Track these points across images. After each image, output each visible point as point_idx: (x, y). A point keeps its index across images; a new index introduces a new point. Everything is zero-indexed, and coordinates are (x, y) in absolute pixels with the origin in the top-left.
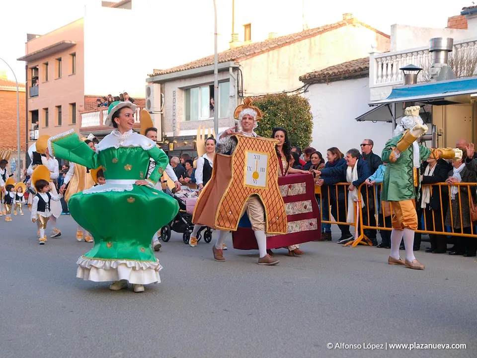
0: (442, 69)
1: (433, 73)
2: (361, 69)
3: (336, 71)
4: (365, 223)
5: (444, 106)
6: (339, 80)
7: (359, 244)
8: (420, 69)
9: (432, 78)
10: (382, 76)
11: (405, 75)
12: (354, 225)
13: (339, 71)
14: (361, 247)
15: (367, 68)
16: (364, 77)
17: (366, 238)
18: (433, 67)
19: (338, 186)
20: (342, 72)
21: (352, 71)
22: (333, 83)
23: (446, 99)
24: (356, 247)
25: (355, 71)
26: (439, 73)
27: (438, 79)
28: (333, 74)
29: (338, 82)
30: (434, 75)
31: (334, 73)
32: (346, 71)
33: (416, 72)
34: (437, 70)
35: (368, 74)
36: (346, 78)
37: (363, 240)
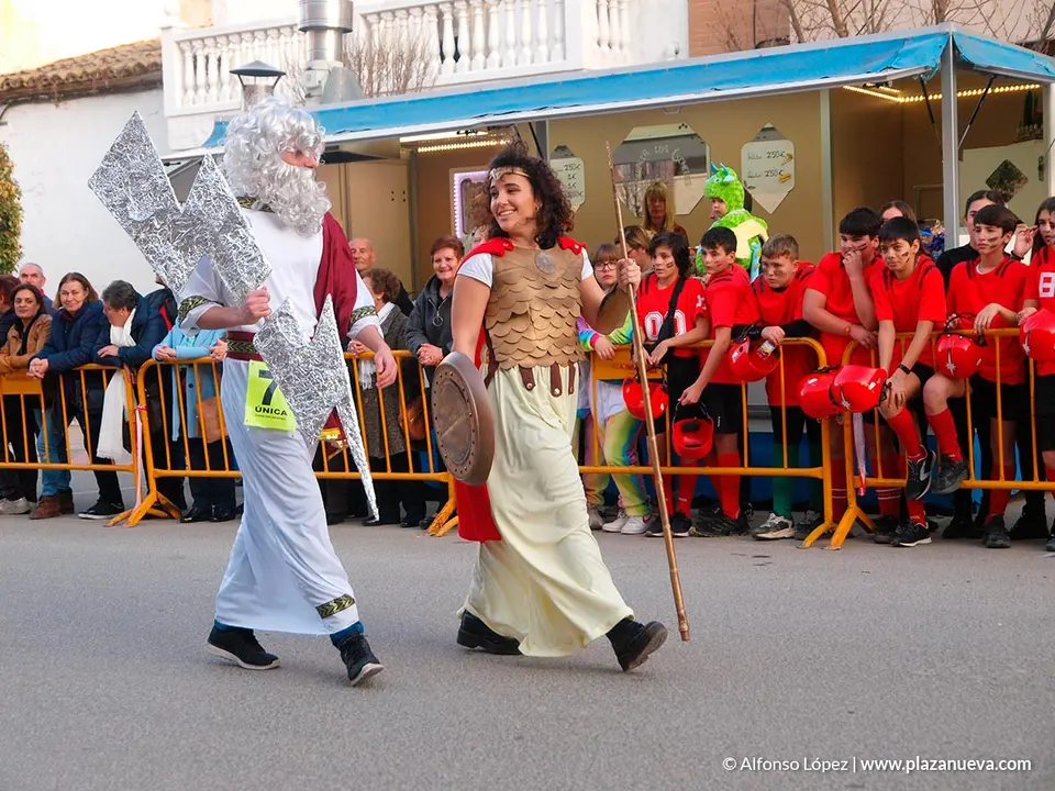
0: (332, 73)
1: (311, 85)
2: (143, 69)
3: (77, 72)
4: (159, 464)
5: (342, 165)
6: (89, 95)
7: (148, 517)
8: (279, 74)
9: (308, 96)
10: (196, 88)
11: (244, 87)
12: (132, 469)
13: (85, 72)
14: (152, 525)
15: (158, 67)
16: (151, 89)
17: (164, 500)
18: (309, 69)
19: (85, 371)
20: (93, 74)
21: (120, 72)
22: (73, 104)
23: (345, 148)
24: (137, 525)
25: (128, 73)
26: (323, 84)
27: (323, 99)
28: (71, 80)
29: (84, 102)
30: (313, 88)
31: (73, 77)
32: (105, 71)
33: (271, 80)
34: (320, 76)
35: (161, 83)
36: (103, 91)
37: (157, 506)
